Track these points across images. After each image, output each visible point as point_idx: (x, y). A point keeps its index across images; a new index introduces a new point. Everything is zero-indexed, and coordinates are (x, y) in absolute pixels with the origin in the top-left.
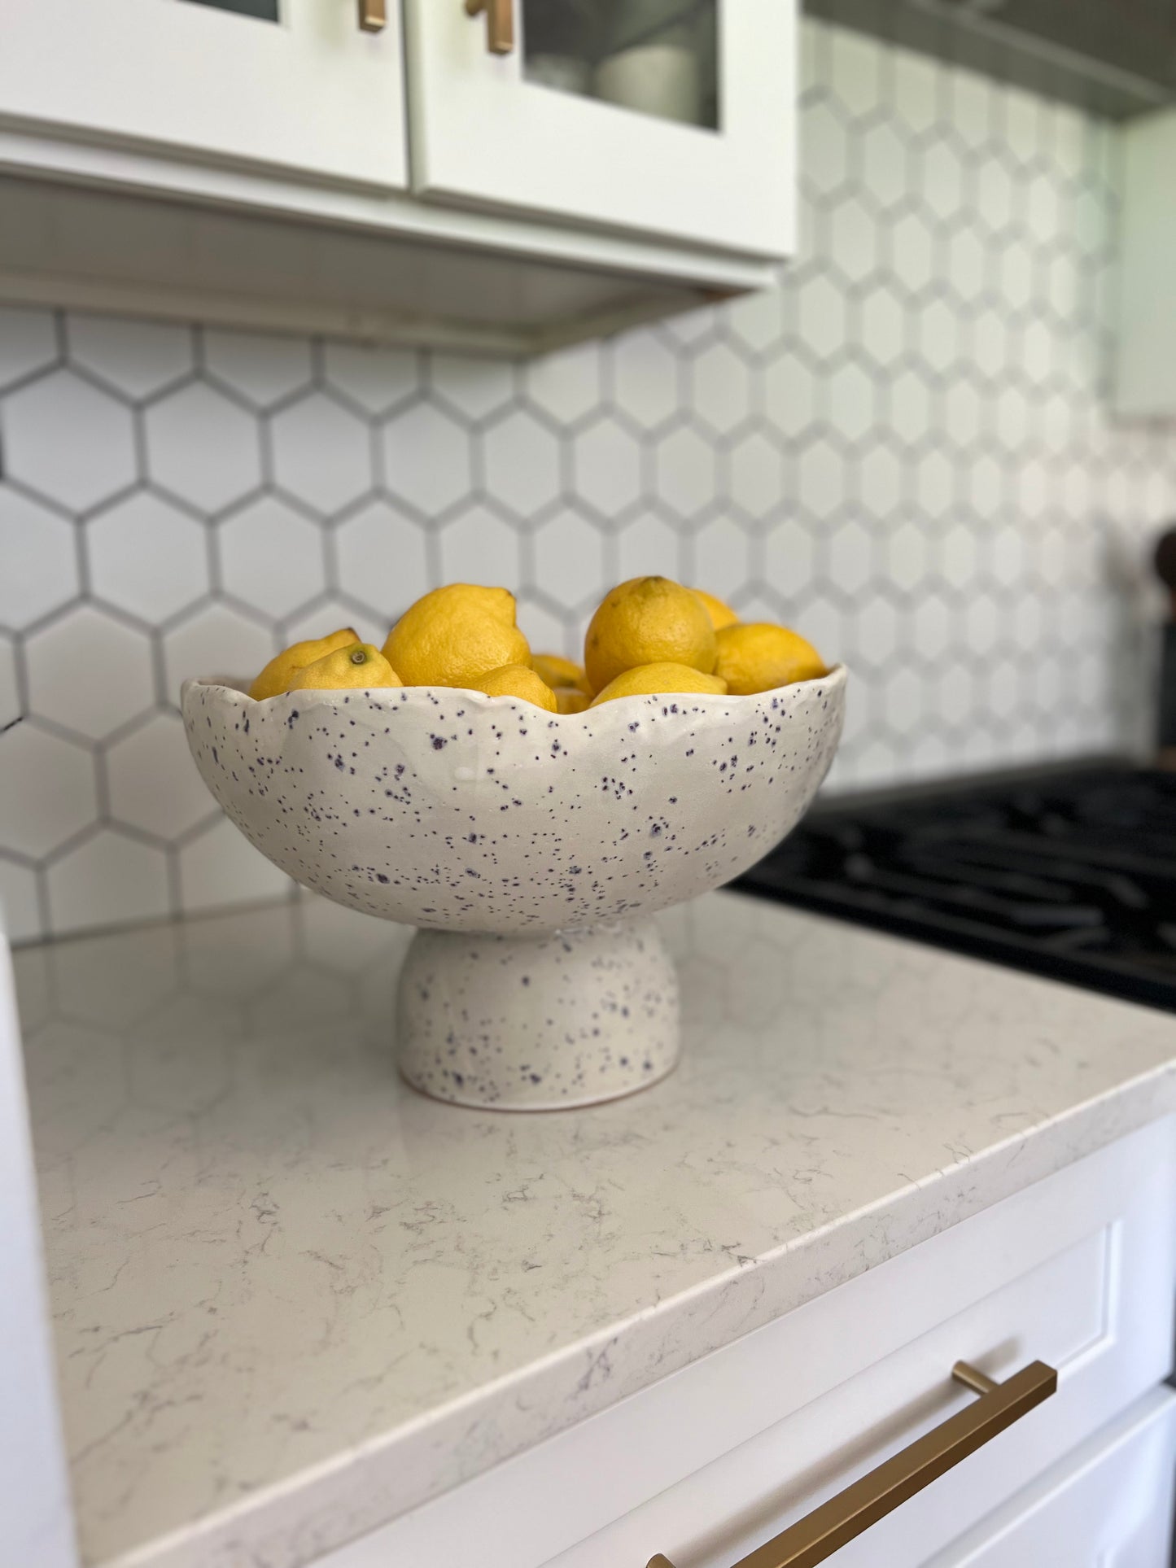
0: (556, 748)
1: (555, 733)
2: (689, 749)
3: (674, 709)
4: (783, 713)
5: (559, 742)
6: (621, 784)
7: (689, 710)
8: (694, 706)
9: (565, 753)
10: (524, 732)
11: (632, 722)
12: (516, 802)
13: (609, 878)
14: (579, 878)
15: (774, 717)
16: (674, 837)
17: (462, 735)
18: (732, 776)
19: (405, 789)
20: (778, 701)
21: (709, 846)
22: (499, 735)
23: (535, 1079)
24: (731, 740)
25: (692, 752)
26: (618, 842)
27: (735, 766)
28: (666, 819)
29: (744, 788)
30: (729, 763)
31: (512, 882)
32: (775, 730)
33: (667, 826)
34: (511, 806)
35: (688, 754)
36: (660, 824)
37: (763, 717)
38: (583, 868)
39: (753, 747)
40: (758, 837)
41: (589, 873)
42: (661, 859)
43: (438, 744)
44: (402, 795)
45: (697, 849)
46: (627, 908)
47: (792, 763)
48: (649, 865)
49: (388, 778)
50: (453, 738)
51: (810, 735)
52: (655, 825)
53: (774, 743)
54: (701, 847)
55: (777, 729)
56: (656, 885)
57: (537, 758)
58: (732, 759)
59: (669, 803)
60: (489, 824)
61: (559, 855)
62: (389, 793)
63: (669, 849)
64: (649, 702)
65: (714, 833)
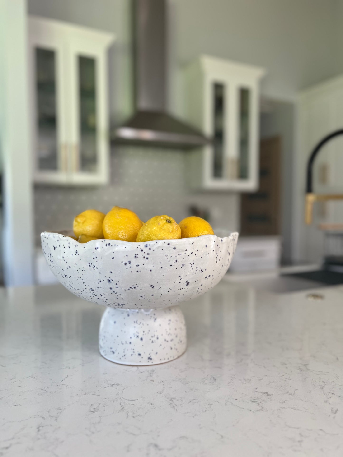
0: (77, 252)
1: (77, 248)
2: (113, 257)
3: (109, 245)
4: (150, 249)
5: (77, 251)
6: (94, 265)
7: (113, 245)
8: (115, 244)
9: (79, 254)
10: (69, 247)
11: (96, 247)
12: (69, 267)
13: (104, 294)
14: (95, 292)
15: (146, 250)
16: (116, 284)
17: (58, 246)
18: (130, 267)
19: (52, 260)
20: (148, 245)
21: (134, 289)
22: (65, 247)
23: (113, 352)
24: (127, 256)
25: (114, 258)
26: (99, 283)
27: (130, 264)
28: (111, 278)
29: (137, 272)
30: (128, 263)
31: (80, 290)
32: (147, 254)
33: (112, 280)
34: (69, 268)
35: (112, 258)
36: (109, 279)
37: (141, 250)
38: (94, 290)
39: (137, 258)
40: (158, 289)
41: (97, 291)
42: (117, 290)
43: (55, 248)
44: (52, 262)
45: (129, 289)
46: (121, 305)
47: (160, 266)
48: (114, 292)
49: (49, 256)
50: (57, 247)
51: (167, 257)
52: (108, 279)
53: (147, 258)
54: (130, 289)
55: (148, 254)
56: (123, 299)
57: (72, 255)
58: (129, 262)
59: (110, 273)
60: (66, 272)
61: (85, 285)
62: (50, 261)
63: (117, 288)
64: (103, 242)
65: (133, 285)
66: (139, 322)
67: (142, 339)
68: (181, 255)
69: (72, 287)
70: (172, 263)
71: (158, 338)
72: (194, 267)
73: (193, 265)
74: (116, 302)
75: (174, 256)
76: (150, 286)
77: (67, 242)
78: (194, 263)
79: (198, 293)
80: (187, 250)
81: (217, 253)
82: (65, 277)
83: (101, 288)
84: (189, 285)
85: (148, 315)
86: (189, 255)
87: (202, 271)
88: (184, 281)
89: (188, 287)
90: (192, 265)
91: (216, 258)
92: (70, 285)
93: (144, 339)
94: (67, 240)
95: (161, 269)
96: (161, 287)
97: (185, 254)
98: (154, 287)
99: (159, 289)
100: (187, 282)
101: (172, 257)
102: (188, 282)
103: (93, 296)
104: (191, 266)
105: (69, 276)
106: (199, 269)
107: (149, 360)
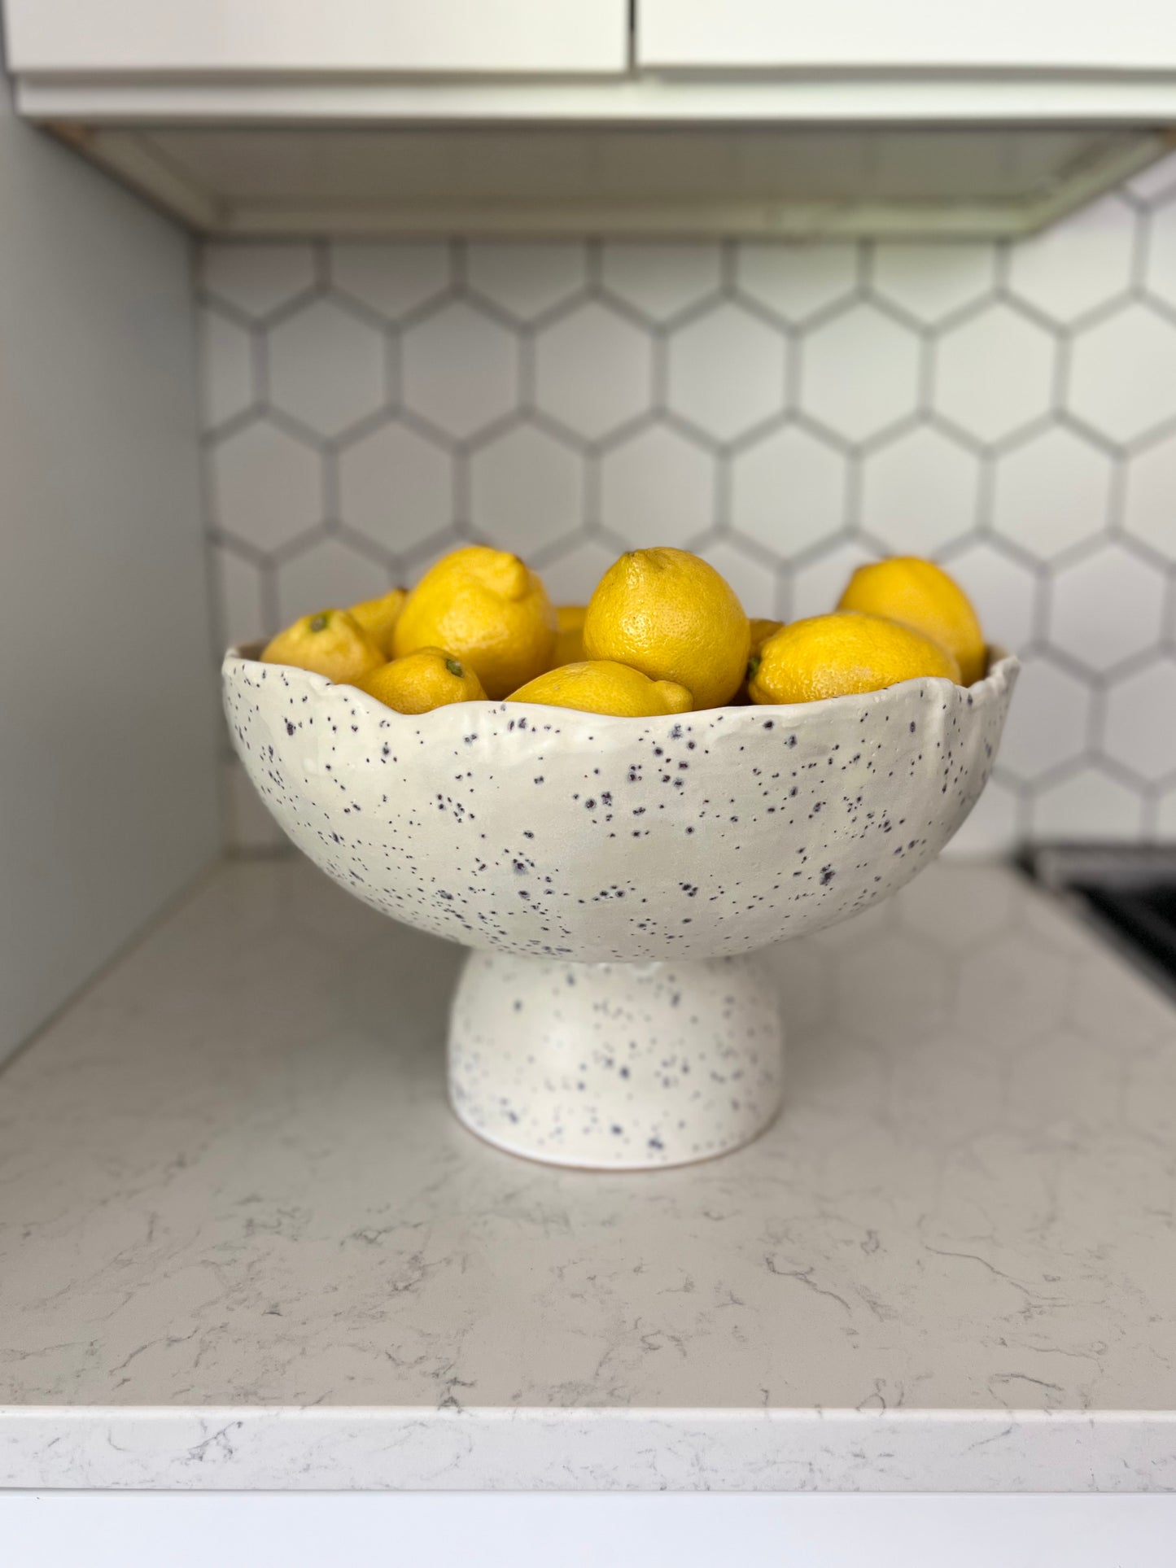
0: (386, 752)
1: (386, 735)
2: (537, 776)
3: (522, 724)
4: (691, 746)
5: (389, 746)
6: (459, 805)
7: (540, 728)
8: (546, 723)
9: (395, 759)
10: (355, 729)
11: (467, 734)
12: (355, 806)
13: (494, 913)
14: (456, 904)
15: (676, 750)
16: (548, 880)
17: (306, 723)
18: (609, 817)
19: (278, 773)
20: (683, 730)
21: (616, 898)
22: (334, 729)
23: (514, 1118)
24: (597, 772)
25: (542, 779)
26: (478, 872)
27: (610, 805)
28: (528, 855)
29: (636, 834)
30: (599, 801)
31: (393, 894)
32: (677, 766)
33: (532, 865)
34: (353, 810)
35: (536, 781)
36: (521, 860)
37: (654, 748)
38: (454, 895)
39: (637, 783)
40: (712, 899)
41: (465, 901)
42: (546, 902)
43: (290, 729)
44: (278, 779)
45: (597, 899)
46: (554, 951)
47: (728, 812)
48: (534, 907)
49: (267, 758)
50: (300, 725)
51: (758, 779)
52: (515, 861)
53: (679, 784)
54: (603, 898)
55: (683, 766)
56: (567, 932)
57: (368, 760)
58: (604, 796)
59: (525, 838)
60: (341, 824)
61: (418, 874)
62: (271, 775)
63: (549, 893)
64: (495, 712)
65: (613, 883)
66: (612, 1007)
67: (625, 1073)
68: (813, 768)
69: (363, 881)
70: (775, 800)
71: (685, 1070)
72: (861, 812)
73: (858, 805)
74: (537, 942)
75: (785, 774)
76: (682, 886)
77: (348, 707)
78: (859, 799)
79: (858, 906)
80: (837, 747)
81: (950, 754)
82: (335, 843)
83: (484, 890)
84: (832, 882)
85: (649, 980)
86: (844, 768)
87: (888, 827)
88: (813, 869)
89: (829, 887)
90: (853, 807)
91: (946, 772)
92: (353, 873)
93: (633, 1072)
94: (346, 700)
95: (731, 824)
96: (722, 892)
97: (830, 763)
98: (698, 892)
99: (715, 898)
100: (824, 870)
101: (777, 775)
102: (831, 869)
103: (447, 919)
104: (849, 811)
105: (350, 840)
106: (880, 820)
107: (654, 1151)
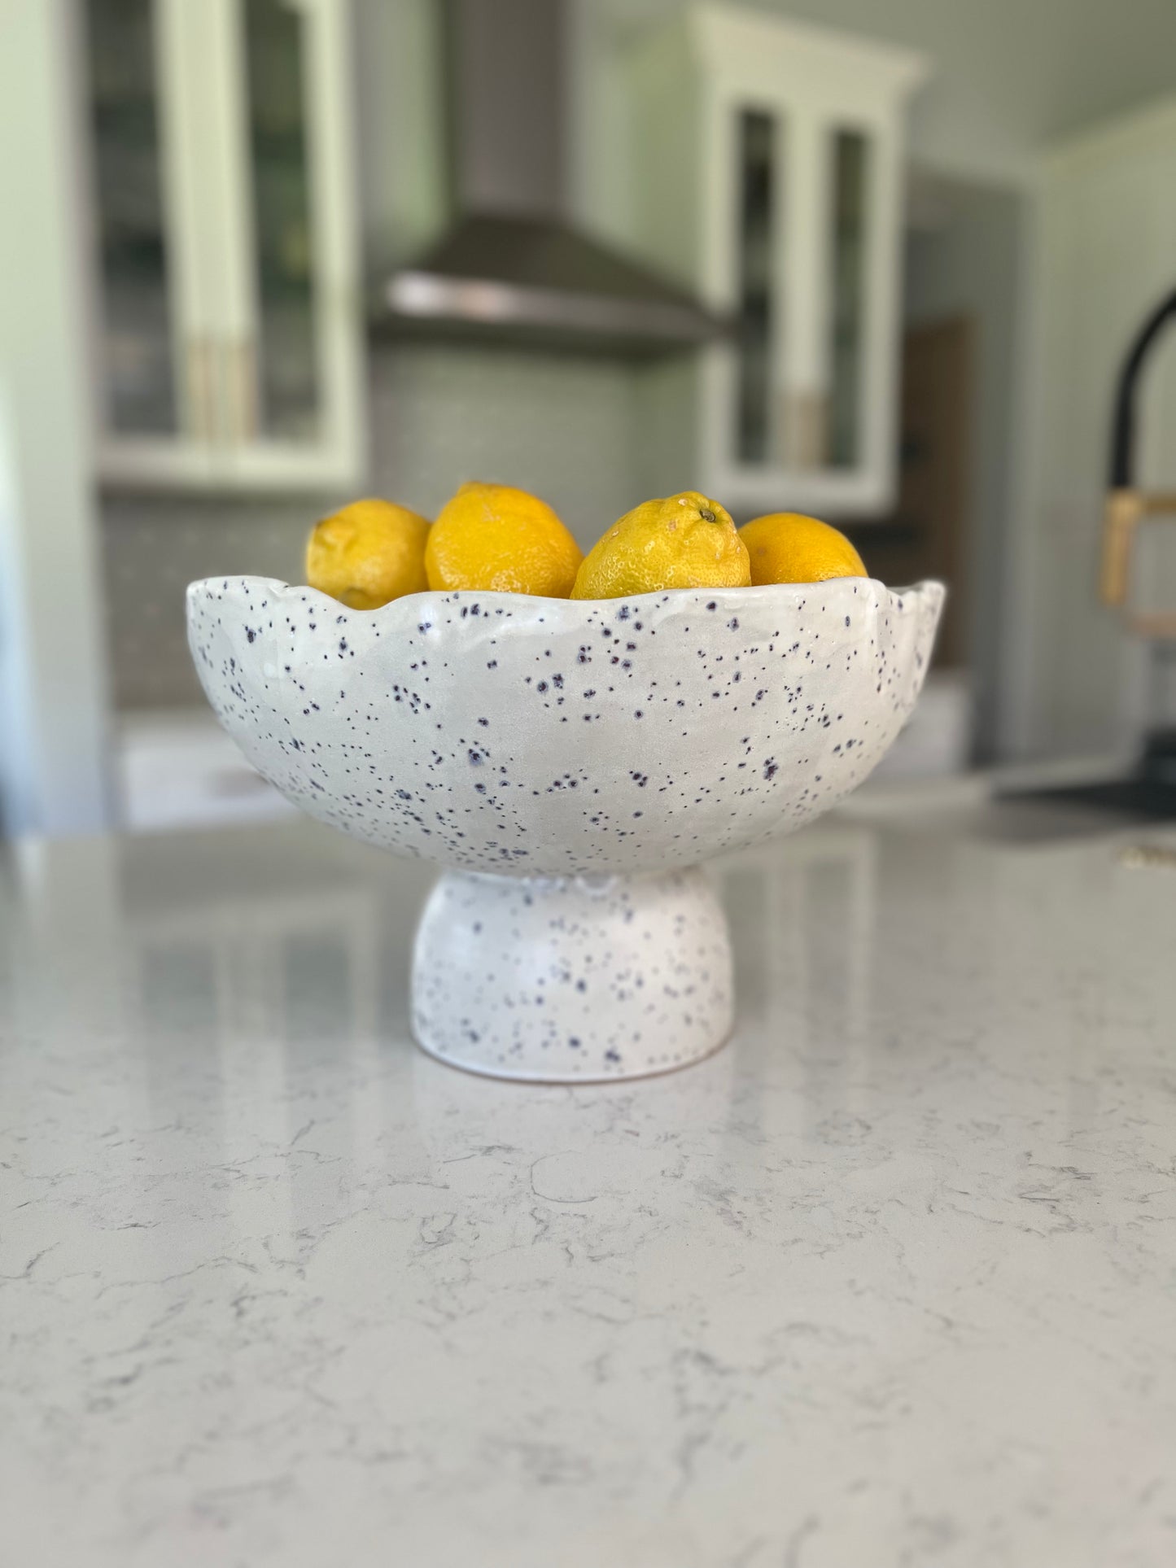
0: (343, 646)
1: (343, 630)
2: (490, 660)
3: (475, 610)
4: (638, 626)
5: (346, 640)
6: (415, 695)
7: (492, 612)
8: (499, 607)
9: (352, 654)
10: (313, 627)
11: (423, 622)
12: (314, 706)
13: (451, 811)
14: (415, 805)
15: (623, 631)
16: (503, 770)
17: (266, 627)
18: (561, 700)
19: (239, 685)
20: (631, 611)
21: (569, 789)
22: (293, 629)
23: (474, 1037)
24: (548, 654)
25: (495, 663)
26: (435, 766)
27: (561, 687)
28: (484, 744)
29: (587, 718)
30: (551, 683)
31: (353, 800)
32: (626, 647)
33: (487, 754)
34: (312, 710)
35: (489, 665)
36: (477, 750)
37: (602, 628)
38: (413, 795)
39: (587, 665)
40: (661, 790)
41: (422, 800)
42: (503, 795)
43: (251, 636)
44: (239, 692)
45: (551, 790)
46: (511, 855)
47: (675, 695)
48: (490, 801)
49: (228, 672)
50: (260, 631)
51: (703, 661)
52: (471, 751)
53: (627, 665)
54: (556, 789)
55: (631, 647)
56: (523, 830)
57: (326, 657)
58: (555, 678)
59: (479, 725)
60: (301, 729)
61: (377, 774)
62: (233, 689)
63: (505, 784)
64: (448, 600)
65: (566, 772)
66: (568, 925)
67: (581, 986)
68: (755, 654)
69: (323, 790)
70: (719, 684)
71: (640, 983)
72: (801, 703)
73: (798, 696)
74: (493, 844)
75: (728, 657)
76: (632, 776)
77: (303, 608)
78: (799, 689)
79: (800, 809)
80: (777, 634)
81: (883, 654)
82: (296, 750)
83: (441, 785)
84: (775, 777)
85: (603, 898)
86: (784, 656)
87: (826, 722)
88: (756, 760)
89: (772, 782)
90: (794, 697)
91: (880, 671)
92: (313, 783)
93: (591, 986)
94: (304, 599)
95: (678, 708)
96: (671, 783)
97: (771, 650)
98: (649, 781)
99: (665, 789)
100: (767, 762)
101: (721, 658)
102: (774, 762)
103: (406, 823)
104: (790, 701)
105: (310, 744)
106: (818, 713)
107: (612, 1064)
